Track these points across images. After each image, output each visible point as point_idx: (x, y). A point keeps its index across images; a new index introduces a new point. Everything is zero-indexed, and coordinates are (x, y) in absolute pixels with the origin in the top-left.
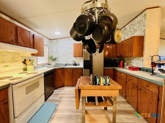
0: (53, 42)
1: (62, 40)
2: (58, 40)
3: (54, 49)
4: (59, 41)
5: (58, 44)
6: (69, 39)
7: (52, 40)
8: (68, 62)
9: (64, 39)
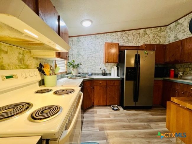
0: (72, 41)
1: (85, 37)
2: (80, 37)
3: (74, 50)
4: (82, 38)
5: (79, 44)
6: (96, 36)
7: (71, 38)
8: (95, 70)
9: (90, 36)
